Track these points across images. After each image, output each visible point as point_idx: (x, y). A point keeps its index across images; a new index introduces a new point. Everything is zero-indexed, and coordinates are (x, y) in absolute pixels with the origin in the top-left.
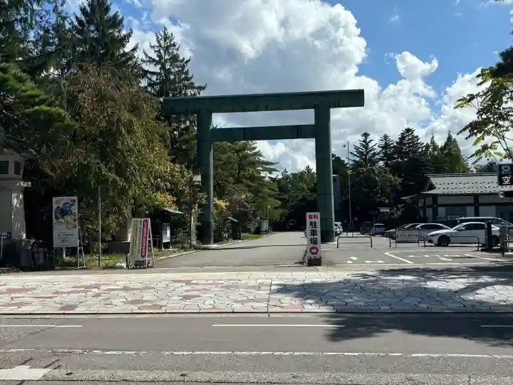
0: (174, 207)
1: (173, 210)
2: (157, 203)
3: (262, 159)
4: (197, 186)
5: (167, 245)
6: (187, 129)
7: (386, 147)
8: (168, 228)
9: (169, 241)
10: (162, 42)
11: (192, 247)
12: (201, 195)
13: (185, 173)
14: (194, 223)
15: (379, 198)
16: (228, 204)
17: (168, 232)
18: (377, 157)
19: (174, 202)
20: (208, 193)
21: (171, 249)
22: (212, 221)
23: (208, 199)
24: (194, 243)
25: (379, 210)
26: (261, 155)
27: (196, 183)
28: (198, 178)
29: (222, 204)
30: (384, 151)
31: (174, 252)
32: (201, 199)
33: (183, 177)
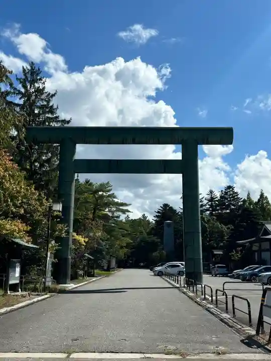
0: (27, 238)
1: (25, 242)
2: (4, 232)
3: (116, 200)
4: (57, 217)
5: (14, 288)
6: (48, 161)
7: (211, 200)
8: (18, 264)
9: (18, 282)
10: (29, 76)
11: (46, 290)
12: (60, 226)
13: (44, 201)
14: (49, 260)
15: (209, 242)
16: (87, 240)
17: (18, 270)
18: (204, 208)
19: (27, 232)
20: (68, 226)
21: (20, 293)
22: (70, 257)
23: (68, 232)
24: (49, 283)
25: (213, 252)
26: (115, 197)
27: (55, 213)
28: (58, 207)
29: (81, 239)
30: (210, 203)
31: (23, 296)
32: (61, 230)
33: (41, 204)
